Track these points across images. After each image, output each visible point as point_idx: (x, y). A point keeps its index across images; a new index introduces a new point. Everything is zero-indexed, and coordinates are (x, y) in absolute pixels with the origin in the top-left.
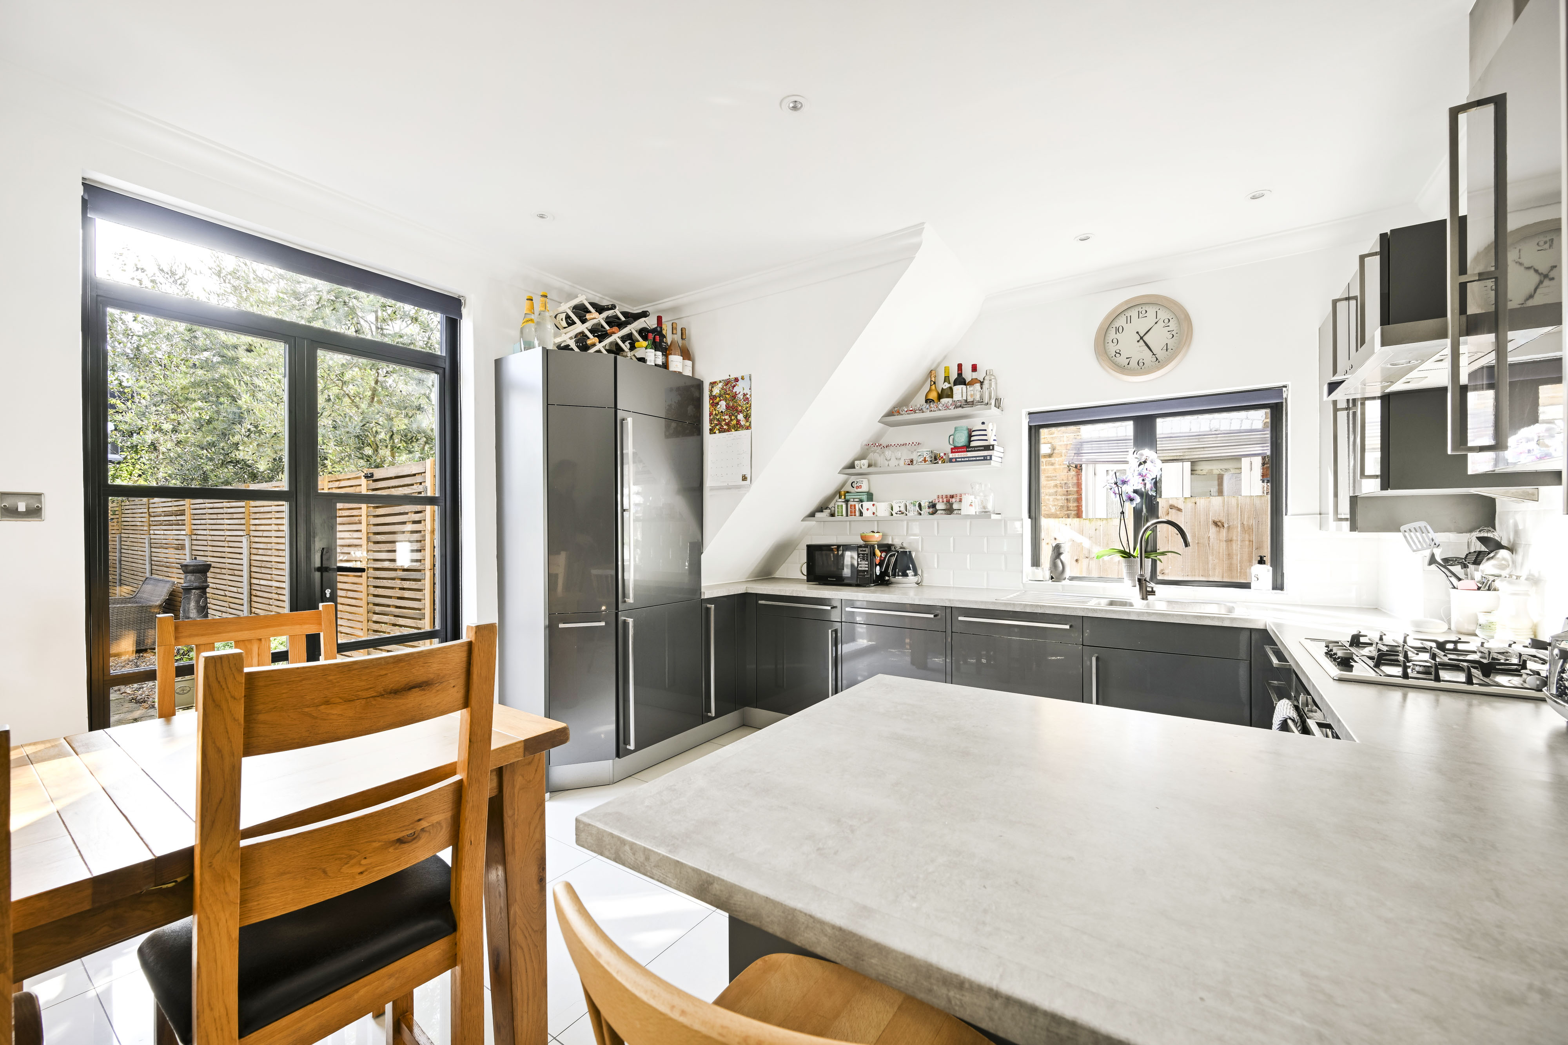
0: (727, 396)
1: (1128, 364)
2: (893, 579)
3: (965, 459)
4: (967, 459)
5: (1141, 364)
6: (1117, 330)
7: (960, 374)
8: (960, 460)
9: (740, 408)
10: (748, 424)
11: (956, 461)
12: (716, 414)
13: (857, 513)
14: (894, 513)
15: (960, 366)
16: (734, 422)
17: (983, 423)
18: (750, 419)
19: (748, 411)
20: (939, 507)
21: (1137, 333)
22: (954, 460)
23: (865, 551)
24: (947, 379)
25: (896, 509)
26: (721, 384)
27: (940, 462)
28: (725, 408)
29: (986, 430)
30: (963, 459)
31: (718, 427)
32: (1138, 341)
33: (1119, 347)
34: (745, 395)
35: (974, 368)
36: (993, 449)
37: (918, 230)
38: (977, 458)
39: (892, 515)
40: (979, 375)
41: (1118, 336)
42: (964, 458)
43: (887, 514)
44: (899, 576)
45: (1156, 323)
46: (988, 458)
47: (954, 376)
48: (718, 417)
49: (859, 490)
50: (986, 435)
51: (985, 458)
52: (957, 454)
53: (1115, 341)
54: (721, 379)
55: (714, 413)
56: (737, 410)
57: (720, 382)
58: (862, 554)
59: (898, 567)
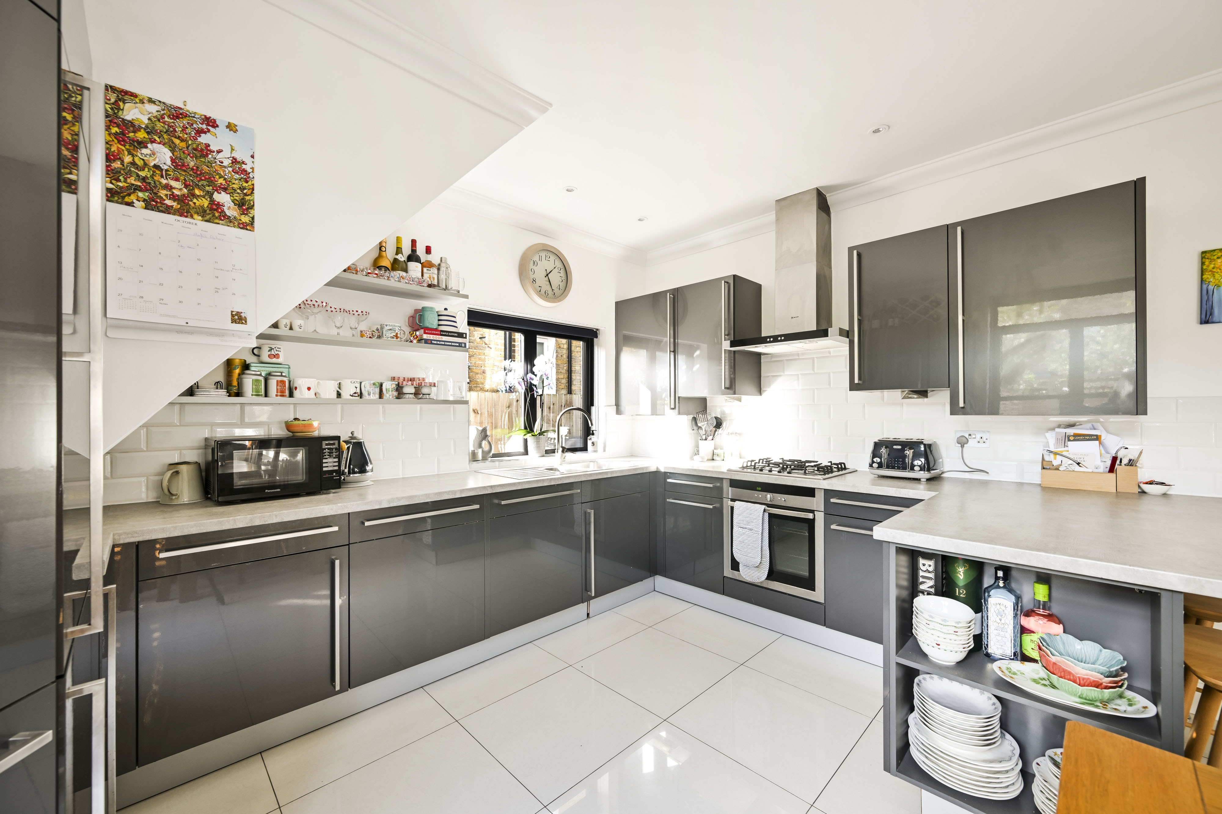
0: (177, 141)
1: (540, 291)
2: (347, 479)
3: (441, 343)
4: (443, 343)
5: (547, 294)
6: (534, 263)
7: (414, 251)
8: (436, 342)
9: (221, 181)
10: (245, 219)
11: (432, 343)
12: (133, 163)
13: (287, 393)
14: (345, 395)
15: (414, 242)
16: (206, 203)
17: (446, 309)
18: (252, 211)
19: (246, 195)
20: (406, 390)
21: (546, 270)
22: (429, 342)
23: (334, 444)
24: (399, 250)
25: (349, 390)
26: (158, 108)
27: (415, 341)
28: (169, 162)
29: (455, 317)
30: (438, 343)
31: (141, 194)
32: (545, 277)
33: (534, 276)
34: (235, 161)
35: (428, 250)
36: (466, 338)
37: (544, 106)
38: (453, 344)
39: (339, 395)
40: (434, 258)
41: (534, 267)
42: (440, 341)
43: (335, 395)
44: (354, 473)
45: (555, 268)
46: (463, 345)
47: (407, 250)
48: (142, 174)
49: (274, 360)
50: (456, 322)
51: (460, 345)
52: (432, 336)
53: (533, 270)
54: (154, 97)
55: (128, 159)
56: (211, 181)
57: (151, 101)
58: (328, 449)
59: (352, 463)
